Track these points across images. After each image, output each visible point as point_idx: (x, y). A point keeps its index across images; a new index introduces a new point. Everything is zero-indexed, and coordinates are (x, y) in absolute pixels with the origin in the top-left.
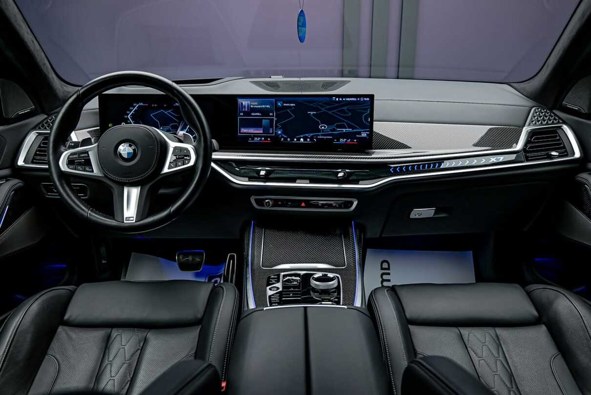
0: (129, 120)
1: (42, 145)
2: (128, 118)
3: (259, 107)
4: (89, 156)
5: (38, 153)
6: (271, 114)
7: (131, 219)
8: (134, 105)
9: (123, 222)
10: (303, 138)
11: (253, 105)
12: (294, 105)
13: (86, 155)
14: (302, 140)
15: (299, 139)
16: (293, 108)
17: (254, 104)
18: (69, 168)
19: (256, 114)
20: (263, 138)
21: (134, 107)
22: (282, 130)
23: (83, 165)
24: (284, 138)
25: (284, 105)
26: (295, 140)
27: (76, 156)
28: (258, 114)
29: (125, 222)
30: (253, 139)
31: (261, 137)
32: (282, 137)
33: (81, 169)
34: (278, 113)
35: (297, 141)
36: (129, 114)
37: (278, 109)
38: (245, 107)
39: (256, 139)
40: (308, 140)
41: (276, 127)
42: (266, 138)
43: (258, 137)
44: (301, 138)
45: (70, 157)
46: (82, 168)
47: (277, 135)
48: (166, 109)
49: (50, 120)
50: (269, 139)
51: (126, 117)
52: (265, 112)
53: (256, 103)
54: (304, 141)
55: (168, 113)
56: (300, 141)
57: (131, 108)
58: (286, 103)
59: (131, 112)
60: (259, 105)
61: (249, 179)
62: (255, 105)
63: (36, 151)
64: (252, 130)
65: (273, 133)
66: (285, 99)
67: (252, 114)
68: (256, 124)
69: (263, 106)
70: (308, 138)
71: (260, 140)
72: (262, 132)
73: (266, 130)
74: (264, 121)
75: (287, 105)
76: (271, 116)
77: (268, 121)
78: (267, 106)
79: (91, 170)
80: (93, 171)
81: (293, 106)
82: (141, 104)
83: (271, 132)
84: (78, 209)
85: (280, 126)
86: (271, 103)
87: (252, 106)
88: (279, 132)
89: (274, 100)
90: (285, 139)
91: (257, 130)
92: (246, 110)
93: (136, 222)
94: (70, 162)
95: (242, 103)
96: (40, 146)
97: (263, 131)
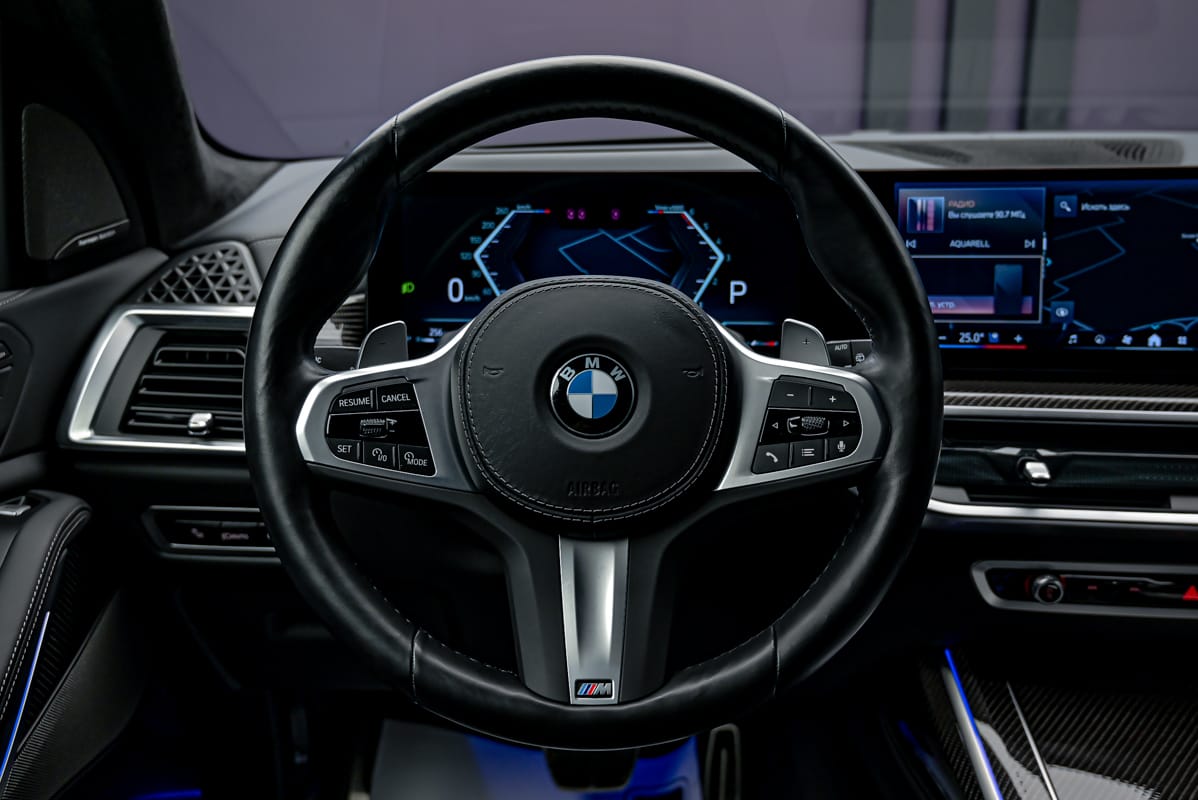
0: (477, 268)
1: (158, 363)
2: (473, 261)
3: (982, 215)
4: (413, 403)
5: (143, 391)
6: (1030, 244)
7: (599, 688)
8: (500, 211)
9: (568, 703)
10: (1159, 333)
11: (957, 211)
12: (1127, 208)
13: (405, 397)
14: (1155, 340)
15: (1141, 338)
16: (1122, 220)
17: (961, 205)
18: (334, 450)
19: (969, 244)
20: (995, 336)
21: (498, 219)
22: (1071, 304)
23: (392, 439)
24: (1082, 336)
25: (1085, 207)
26: (1127, 340)
27: (365, 401)
28: (976, 243)
29: (573, 700)
30: (953, 338)
31: (988, 329)
32: (1073, 329)
33: (383, 458)
34: (1057, 238)
35: (1133, 344)
36: (476, 246)
37: (1055, 224)
38: (924, 217)
39: (965, 336)
40: (1182, 340)
41: (1050, 291)
42: (1007, 334)
43: (972, 329)
44: (1150, 332)
45: (343, 403)
46: (387, 452)
47: (1052, 324)
48: (617, 228)
49: (185, 269)
50: (1018, 339)
51: (465, 256)
52: (1004, 238)
53: (970, 204)
54: (1163, 344)
55: (628, 241)
56: (1145, 344)
57: (486, 225)
58: (1092, 202)
59: (484, 239)
60: (982, 211)
61: (969, 492)
62: (966, 210)
63: (137, 387)
64: (951, 305)
65: (1034, 316)
66: (1088, 186)
67: (953, 244)
68: (968, 279)
69: (999, 214)
70: (1183, 333)
71: (984, 341)
72: (990, 311)
73: (1006, 304)
74: (999, 269)
75: (1096, 208)
76: (1030, 251)
77: (1018, 268)
78: (1015, 214)
79: (424, 463)
80: (430, 470)
81: (1120, 213)
82: (525, 209)
83: (1027, 309)
84: (366, 634)
85: (1067, 290)
86: (1030, 203)
87: (952, 215)
88: (1062, 313)
89: (1044, 189)
90: (1086, 338)
91: (972, 305)
92: (930, 228)
93: (620, 704)
94: (341, 426)
95: (913, 204)
96: (149, 368)
97: (996, 307)
